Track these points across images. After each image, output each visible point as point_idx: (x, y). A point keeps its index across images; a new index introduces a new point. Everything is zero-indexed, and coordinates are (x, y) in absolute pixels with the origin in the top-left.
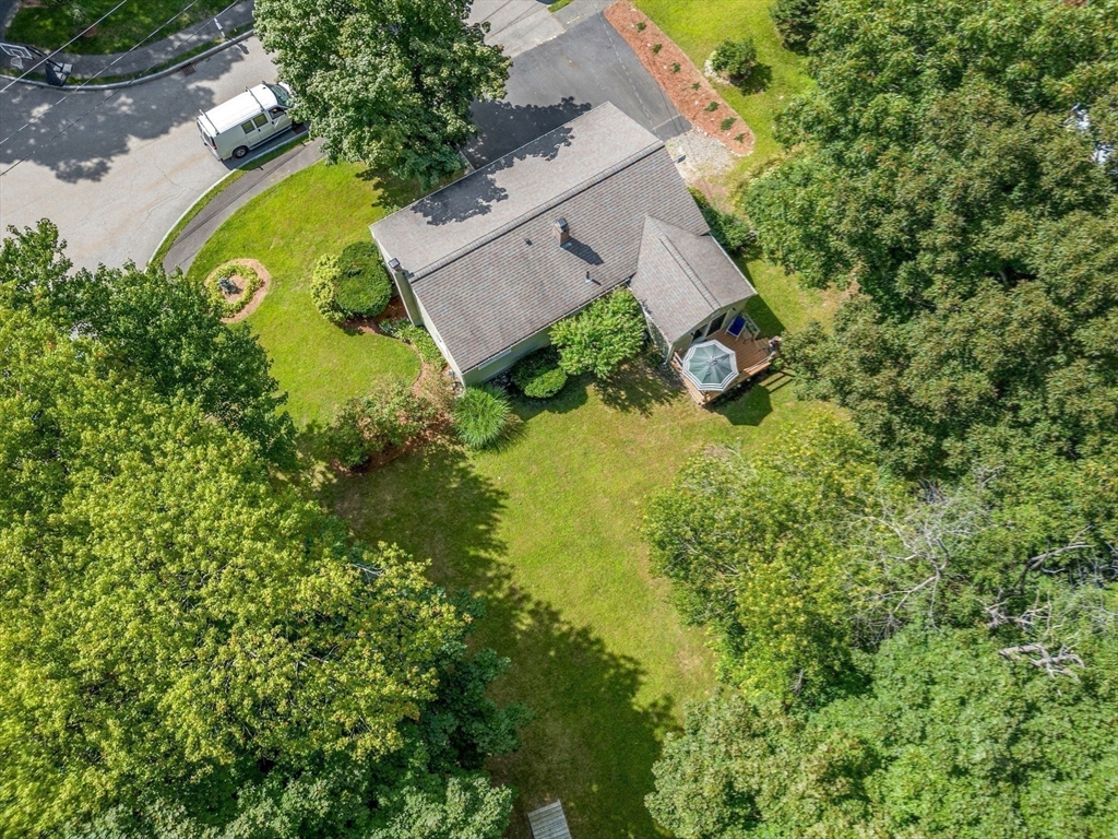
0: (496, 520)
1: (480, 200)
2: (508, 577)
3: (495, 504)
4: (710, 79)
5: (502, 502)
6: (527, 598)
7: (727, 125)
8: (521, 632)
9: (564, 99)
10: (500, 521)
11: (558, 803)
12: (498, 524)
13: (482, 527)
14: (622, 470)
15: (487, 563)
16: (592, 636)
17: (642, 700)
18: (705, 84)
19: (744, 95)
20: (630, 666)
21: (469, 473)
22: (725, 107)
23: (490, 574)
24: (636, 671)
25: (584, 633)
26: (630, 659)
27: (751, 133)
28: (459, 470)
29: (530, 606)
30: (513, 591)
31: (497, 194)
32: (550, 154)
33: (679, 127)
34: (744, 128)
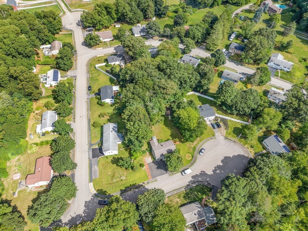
0: (170, 134)
2: (170, 131)
11: (169, 119)
17: (164, 123)
18: (145, 166)
19: (143, 164)
22: (145, 163)
28: (173, 138)
31: (167, 151)
32: (162, 154)
33: (149, 164)
34: (144, 161)
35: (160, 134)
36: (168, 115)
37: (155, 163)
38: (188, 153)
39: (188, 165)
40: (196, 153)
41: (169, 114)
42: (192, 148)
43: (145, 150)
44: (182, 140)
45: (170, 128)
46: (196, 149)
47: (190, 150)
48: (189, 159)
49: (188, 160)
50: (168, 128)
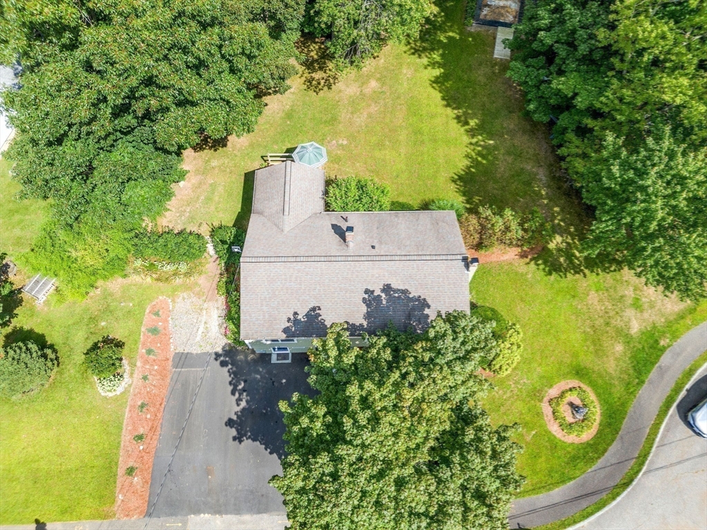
0: (464, 171)
1: (384, 302)
2: (471, 144)
3: (460, 178)
4: (131, 375)
5: (456, 177)
6: (466, 131)
7: (154, 331)
8: (477, 119)
9: (240, 442)
10: (462, 169)
11: (495, 56)
12: (463, 168)
13: (473, 170)
14: (383, 160)
15: (479, 154)
16: (445, 103)
17: (437, 72)
18: (138, 375)
19: (124, 343)
20: (434, 85)
21: (466, 200)
22: (144, 344)
23: (480, 148)
24: (434, 82)
25: (448, 105)
26: (433, 87)
27: (147, 311)
28: (471, 204)
29: (467, 127)
30: (473, 136)
31: (371, 299)
32: (313, 314)
33: (183, 359)
34: (148, 319)
35: (380, 145)
36: (495, 24)
37: (236, 376)
38: (580, 372)
39: (542, 499)
40: (652, 395)
41: (510, 18)
42: (628, 339)
43: (205, 231)
44: (556, 242)
45: (473, 123)
46: (665, 359)
47: (599, 351)
48: (572, 438)
49: (554, 445)
50: (460, 120)
